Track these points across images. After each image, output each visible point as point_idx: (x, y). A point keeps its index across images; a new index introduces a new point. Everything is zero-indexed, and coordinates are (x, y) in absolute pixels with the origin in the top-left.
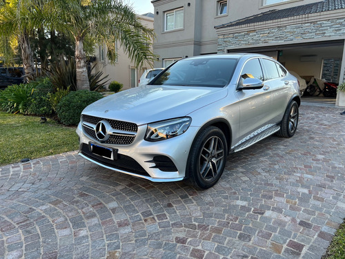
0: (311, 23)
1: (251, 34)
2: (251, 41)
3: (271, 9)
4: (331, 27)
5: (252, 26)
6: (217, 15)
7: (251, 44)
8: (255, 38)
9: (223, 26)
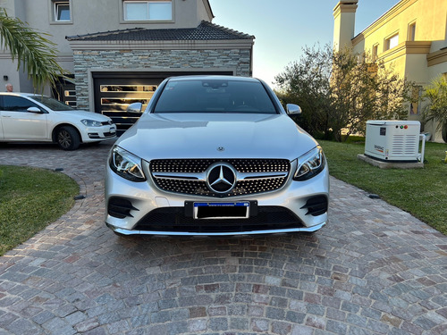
0: (198, 50)
1: (125, 54)
2: (127, 64)
3: (138, 26)
4: (218, 57)
5: (125, 44)
6: (53, 20)
7: (127, 67)
8: (132, 59)
9: (79, 38)
